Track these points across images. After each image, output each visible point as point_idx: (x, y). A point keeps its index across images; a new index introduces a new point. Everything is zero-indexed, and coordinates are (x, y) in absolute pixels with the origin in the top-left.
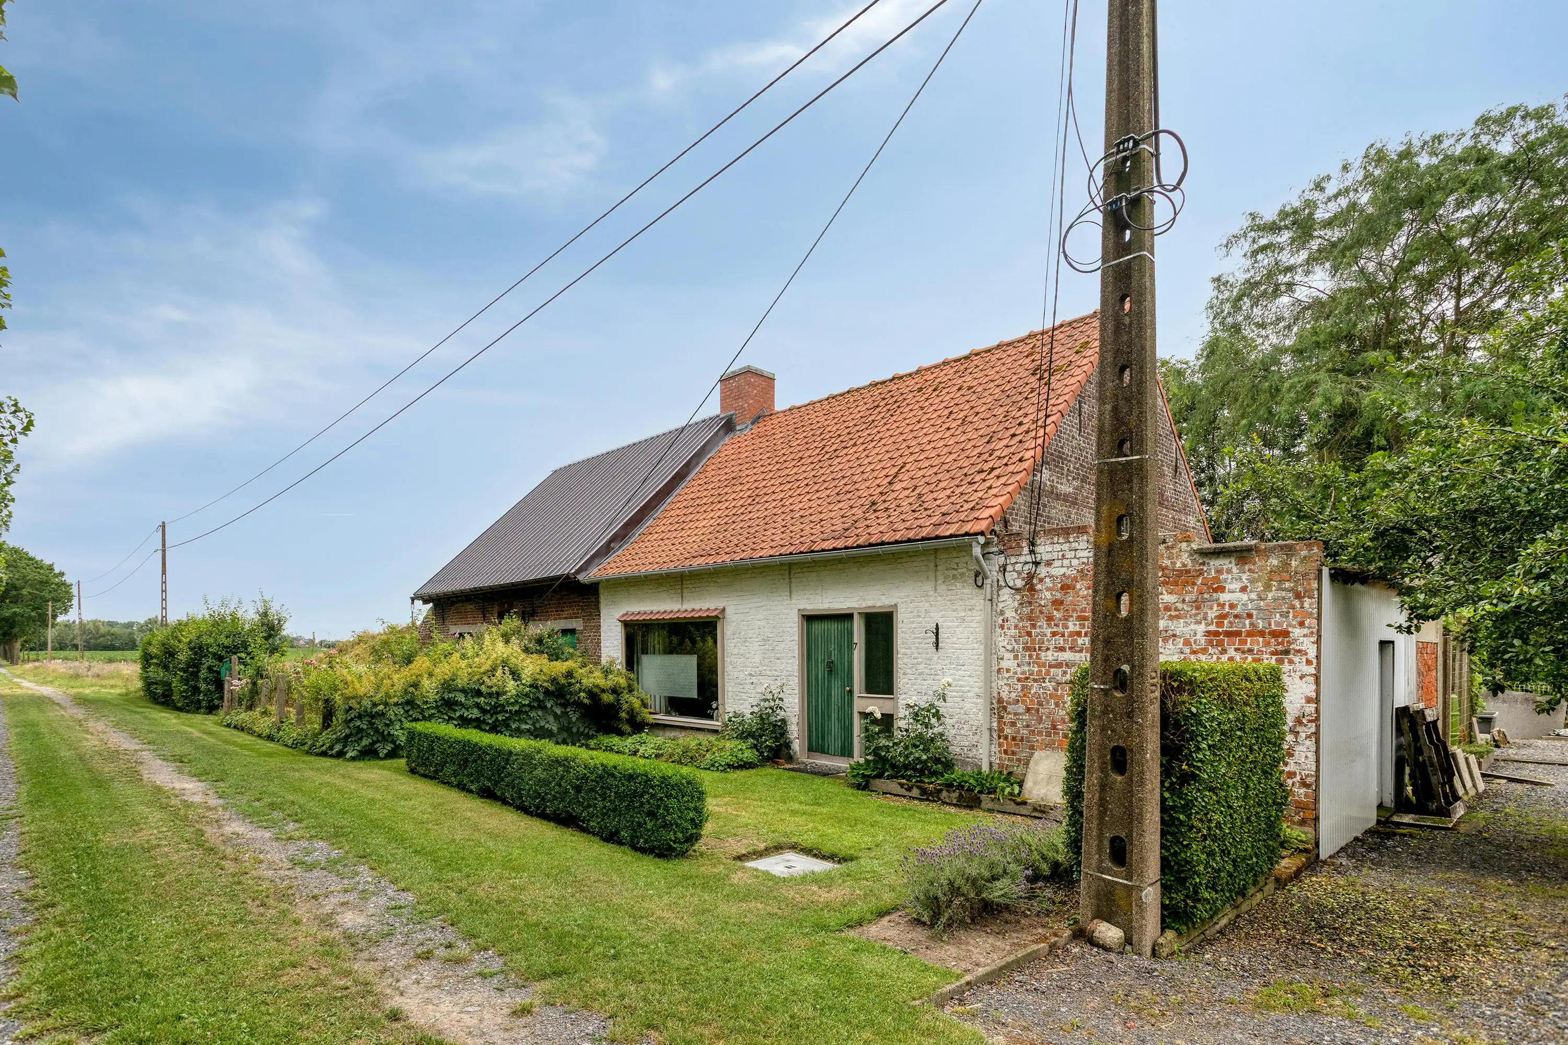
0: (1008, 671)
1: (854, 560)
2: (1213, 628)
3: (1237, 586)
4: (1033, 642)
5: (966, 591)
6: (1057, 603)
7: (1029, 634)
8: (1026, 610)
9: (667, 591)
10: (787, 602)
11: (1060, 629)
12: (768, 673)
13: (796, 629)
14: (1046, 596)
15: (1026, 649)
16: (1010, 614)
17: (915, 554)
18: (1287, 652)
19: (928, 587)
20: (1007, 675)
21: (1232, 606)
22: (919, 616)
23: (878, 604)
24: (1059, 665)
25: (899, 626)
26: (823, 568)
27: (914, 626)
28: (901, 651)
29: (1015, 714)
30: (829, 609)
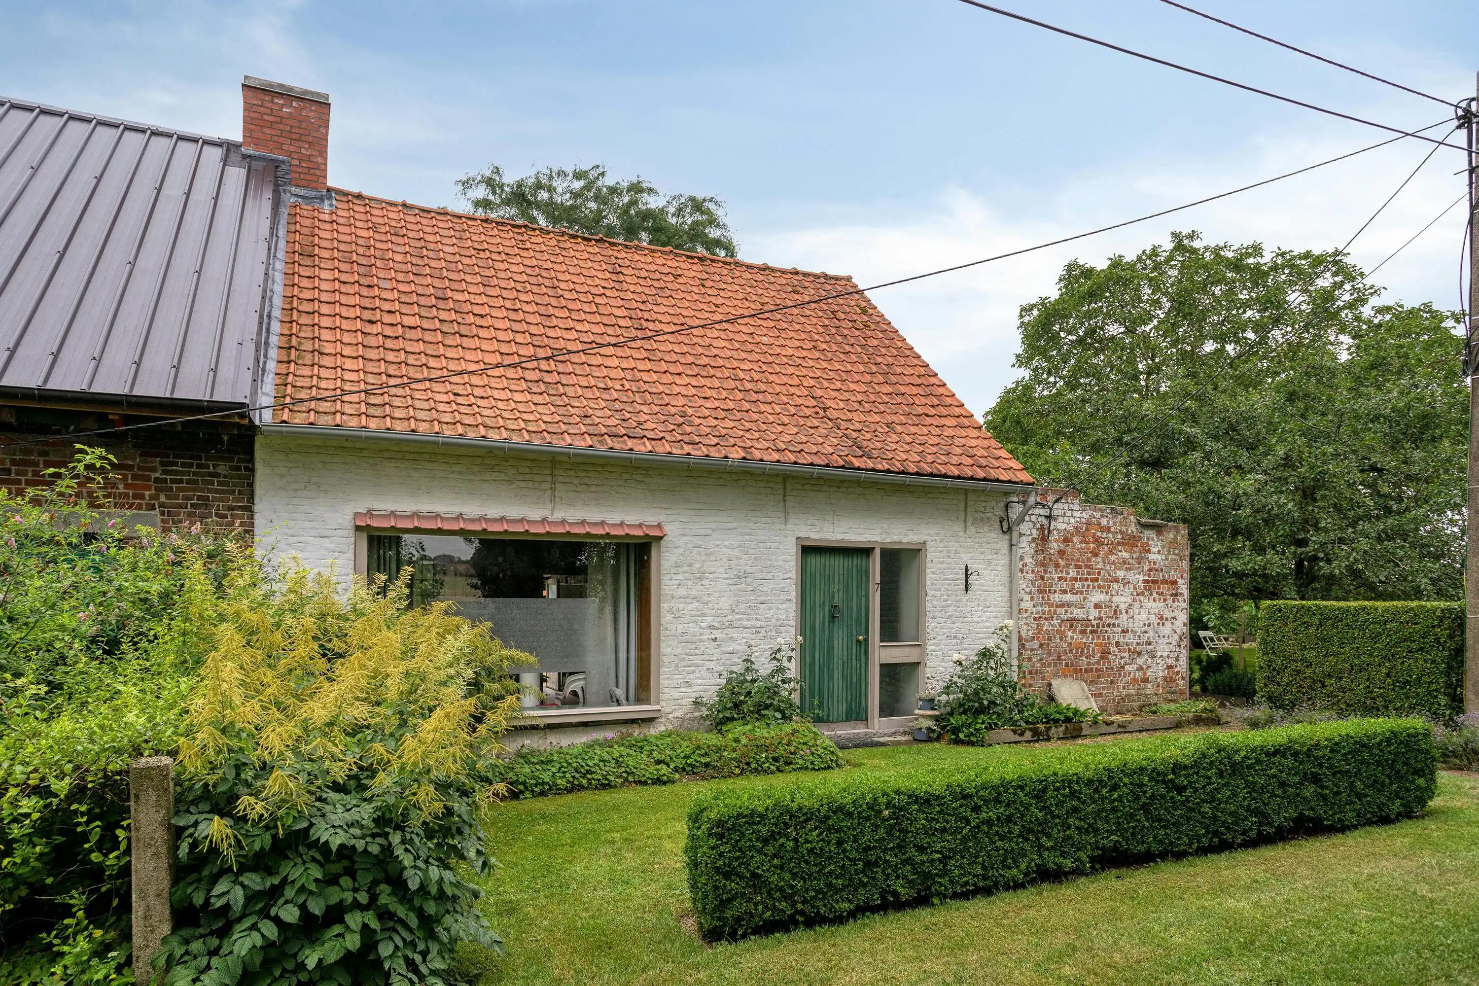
0: (1026, 611)
1: (876, 485)
2: (1146, 578)
3: (1155, 550)
4: (1045, 584)
5: (993, 535)
6: (1061, 553)
7: (1042, 578)
8: (1040, 557)
10: (778, 526)
11: (1064, 575)
13: (793, 563)
14: (1054, 546)
15: (1041, 591)
16: (1028, 560)
17: (944, 491)
18: (1176, 595)
19: (958, 527)
20: (1025, 615)
21: (1155, 563)
22: (949, 557)
23: (905, 540)
24: (1062, 606)
25: (929, 565)
26: (835, 489)
27: (944, 566)
28: (930, 592)
29: (1032, 650)
30: (843, 541)
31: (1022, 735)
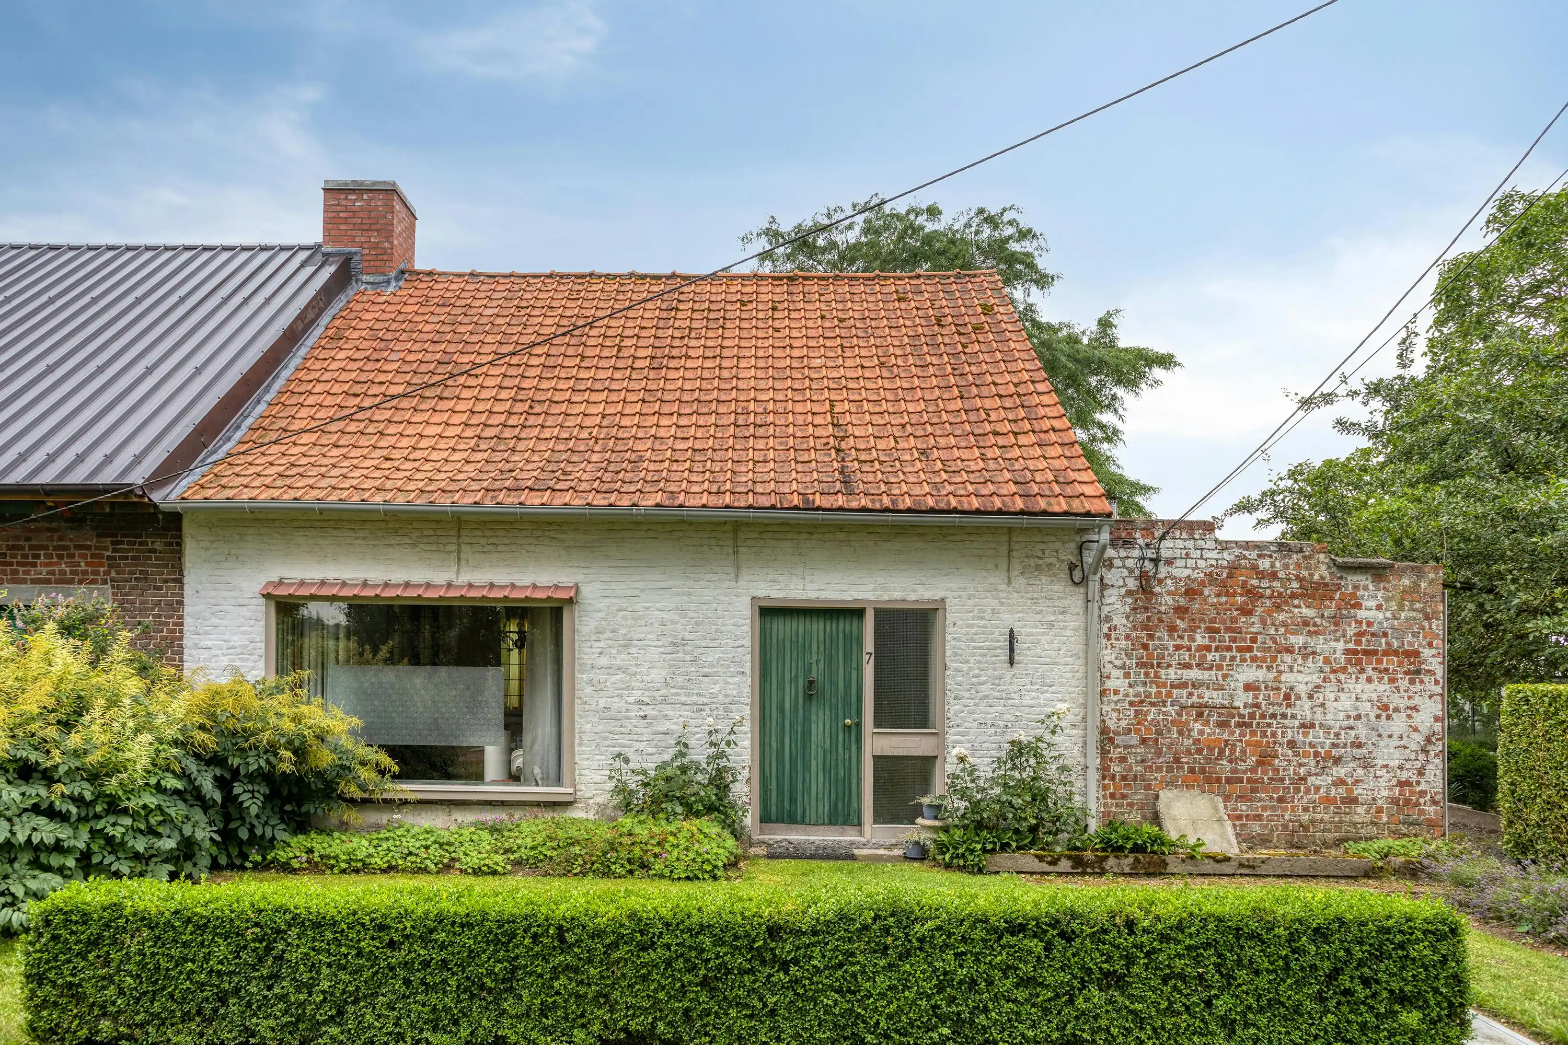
0: (1116, 692)
2: (1351, 646)
3: (1372, 603)
4: (1150, 656)
5: (1055, 588)
6: (1180, 611)
7: (1145, 647)
8: (1141, 617)
9: (414, 545)
10: (727, 584)
11: (1186, 642)
12: (683, 699)
13: (747, 628)
14: (1167, 602)
15: (1140, 665)
16: (1119, 620)
17: (977, 531)
18: (1418, 672)
19: (997, 579)
20: (1115, 698)
21: (1369, 624)
22: (983, 618)
23: (912, 597)
24: (1183, 685)
25: (950, 629)
26: (806, 536)
27: (973, 630)
28: (952, 665)
29: (1126, 747)
30: (817, 600)
31: (1054, 862)
